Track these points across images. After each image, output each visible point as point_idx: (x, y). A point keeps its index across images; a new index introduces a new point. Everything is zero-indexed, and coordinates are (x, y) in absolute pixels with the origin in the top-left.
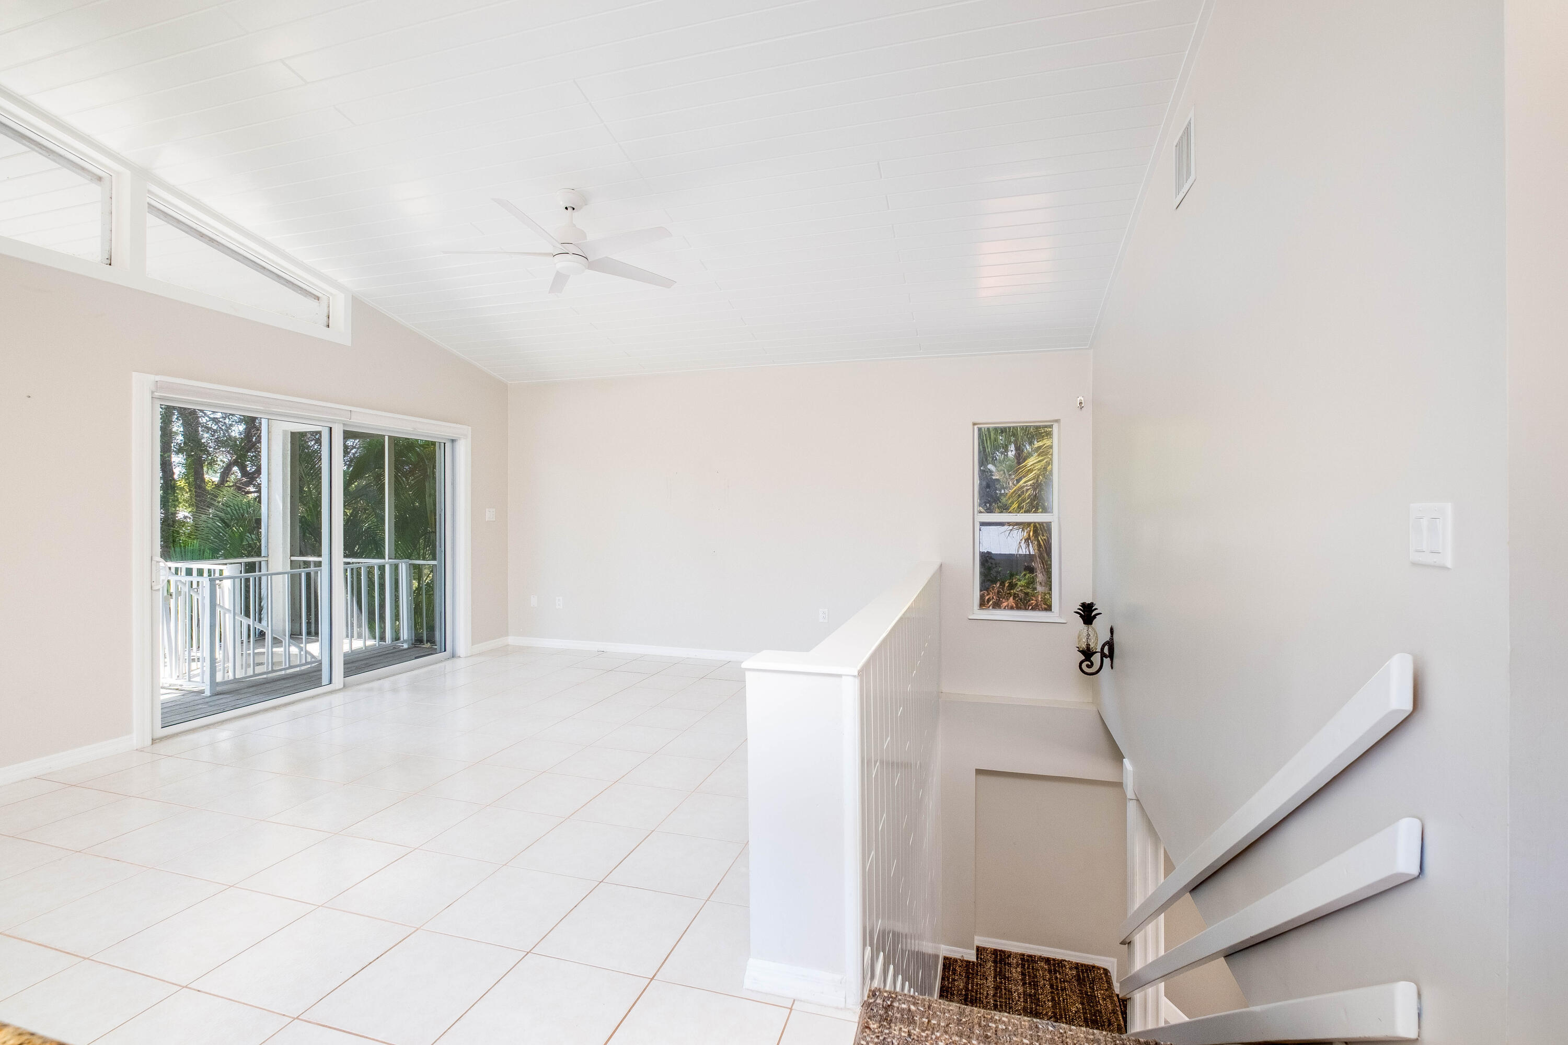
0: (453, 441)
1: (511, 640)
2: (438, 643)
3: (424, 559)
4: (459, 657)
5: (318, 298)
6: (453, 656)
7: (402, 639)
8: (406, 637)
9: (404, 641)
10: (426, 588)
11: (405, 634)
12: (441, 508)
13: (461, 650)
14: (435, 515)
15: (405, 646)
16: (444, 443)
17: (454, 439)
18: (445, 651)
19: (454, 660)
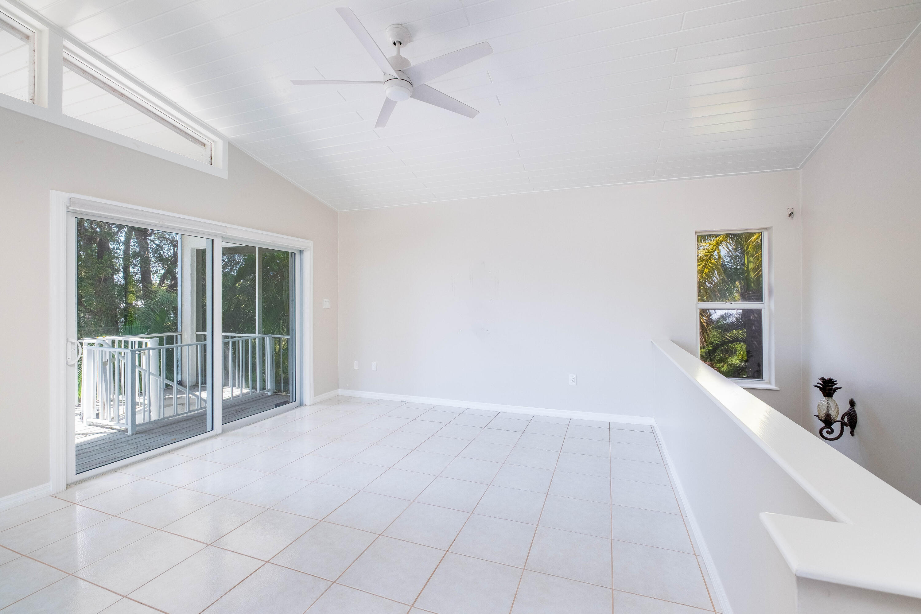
0: (301, 252)
1: (341, 392)
2: (291, 392)
3: (282, 334)
4: (305, 405)
5: (204, 145)
6: (301, 405)
7: (267, 389)
8: (269, 388)
9: (269, 390)
10: (283, 353)
11: (269, 385)
12: (292, 299)
13: (307, 399)
14: (289, 305)
15: (269, 394)
16: (295, 253)
17: (301, 250)
18: (295, 401)
19: (302, 408)
